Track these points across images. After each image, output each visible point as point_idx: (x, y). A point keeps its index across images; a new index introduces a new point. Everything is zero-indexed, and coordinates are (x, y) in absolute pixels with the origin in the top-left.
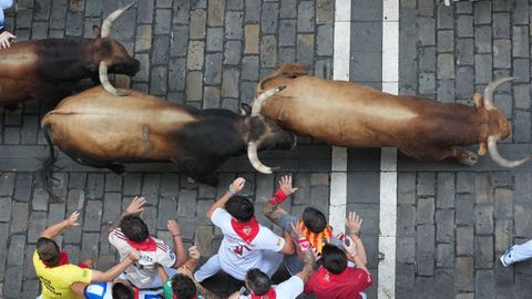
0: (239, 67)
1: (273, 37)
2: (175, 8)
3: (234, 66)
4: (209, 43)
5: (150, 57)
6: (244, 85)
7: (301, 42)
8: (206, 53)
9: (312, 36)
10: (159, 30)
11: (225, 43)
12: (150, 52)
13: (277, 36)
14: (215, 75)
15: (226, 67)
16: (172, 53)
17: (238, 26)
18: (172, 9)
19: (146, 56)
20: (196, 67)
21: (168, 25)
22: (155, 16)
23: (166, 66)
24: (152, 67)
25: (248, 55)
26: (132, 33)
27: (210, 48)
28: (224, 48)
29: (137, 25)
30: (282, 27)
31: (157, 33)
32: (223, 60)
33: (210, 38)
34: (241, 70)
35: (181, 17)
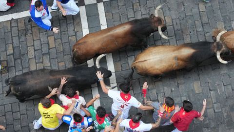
0: (49, 54)
1: (60, 40)
2: (20, 35)
3: (46, 54)
4: (35, 47)
5: (14, 56)
6: (51, 60)
7: (71, 40)
8: (35, 50)
9: (75, 37)
10: (15, 45)
11: (41, 45)
12: (13, 54)
13: (61, 39)
14: (40, 59)
15: (44, 54)
16: (22, 53)
17: (45, 38)
18: (18, 36)
19: (12, 56)
20: (32, 57)
21: (18, 42)
22: (12, 40)
23: (20, 58)
24: (15, 60)
25: (52, 48)
26: (5, 48)
27: (36, 48)
28: (41, 47)
29: (6, 45)
30: (63, 35)
31: (14, 46)
32: (42, 52)
33: (35, 44)
34: (49, 55)
35: (23, 39)
